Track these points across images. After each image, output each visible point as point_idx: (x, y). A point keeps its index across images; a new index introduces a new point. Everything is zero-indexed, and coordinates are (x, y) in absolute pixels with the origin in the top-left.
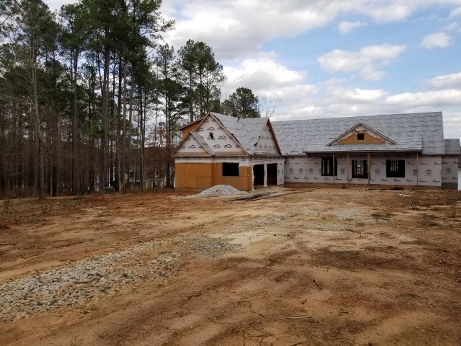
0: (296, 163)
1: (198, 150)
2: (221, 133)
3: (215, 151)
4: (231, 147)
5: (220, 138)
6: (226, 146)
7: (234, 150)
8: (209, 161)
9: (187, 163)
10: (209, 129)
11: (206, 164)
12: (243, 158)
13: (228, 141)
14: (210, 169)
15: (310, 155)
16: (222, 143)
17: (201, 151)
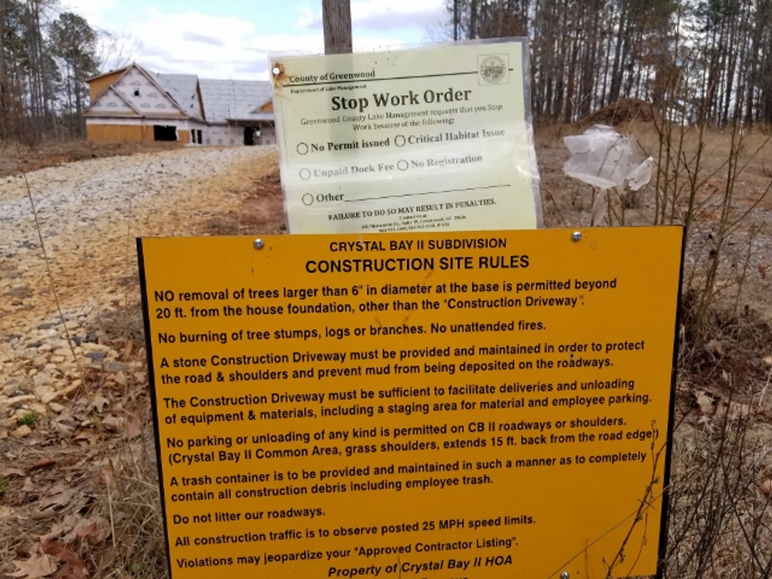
0: (214, 133)
1: (121, 109)
2: (152, 90)
3: (143, 111)
4: (164, 107)
5: (150, 95)
6: (158, 106)
7: (169, 110)
8: (138, 123)
9: (105, 125)
10: (133, 84)
11: (134, 126)
12: (181, 120)
13: (162, 100)
14: (140, 132)
15: (231, 123)
16: (153, 102)
17: (127, 110)
